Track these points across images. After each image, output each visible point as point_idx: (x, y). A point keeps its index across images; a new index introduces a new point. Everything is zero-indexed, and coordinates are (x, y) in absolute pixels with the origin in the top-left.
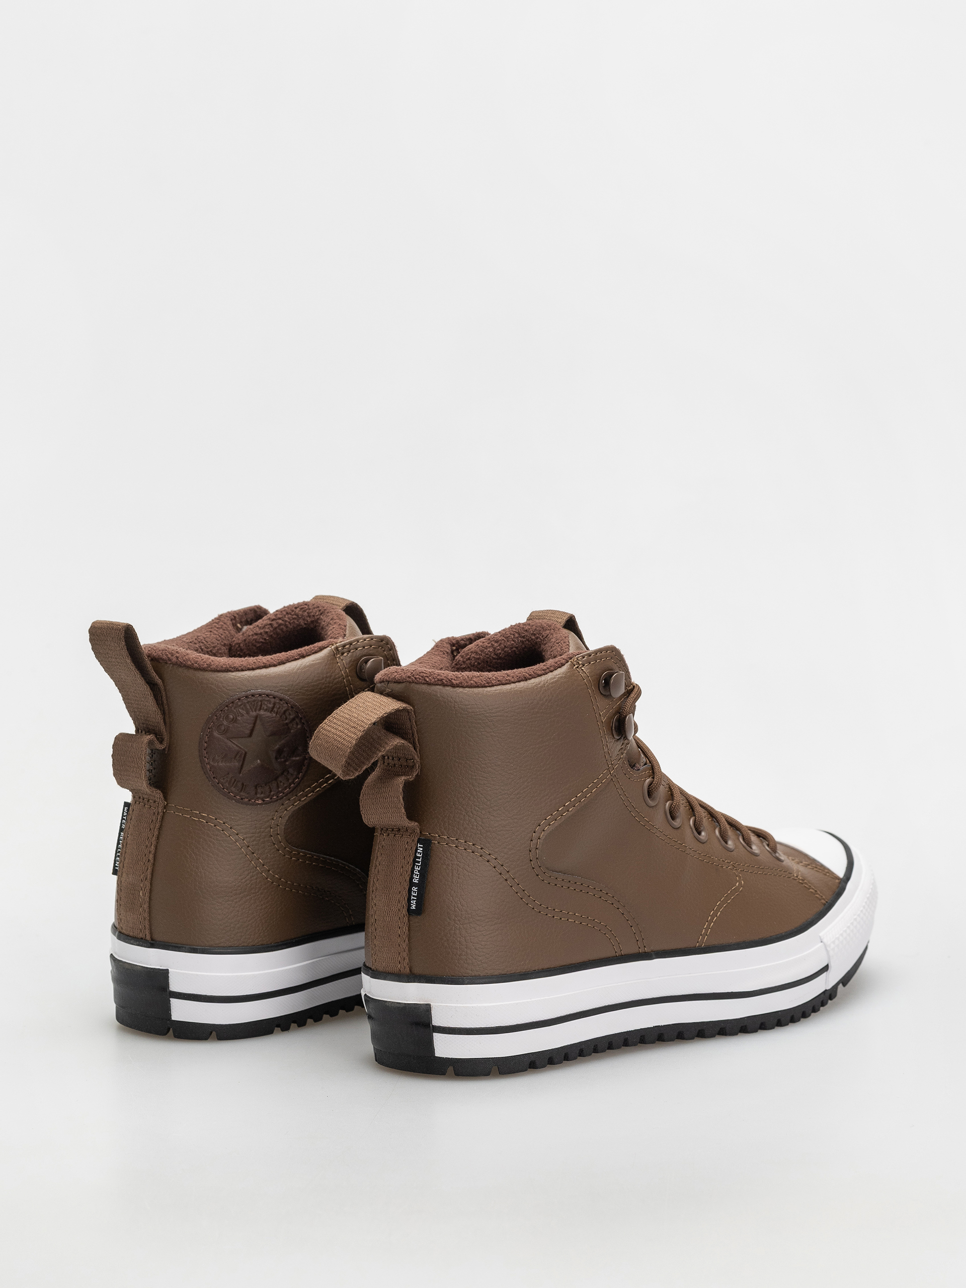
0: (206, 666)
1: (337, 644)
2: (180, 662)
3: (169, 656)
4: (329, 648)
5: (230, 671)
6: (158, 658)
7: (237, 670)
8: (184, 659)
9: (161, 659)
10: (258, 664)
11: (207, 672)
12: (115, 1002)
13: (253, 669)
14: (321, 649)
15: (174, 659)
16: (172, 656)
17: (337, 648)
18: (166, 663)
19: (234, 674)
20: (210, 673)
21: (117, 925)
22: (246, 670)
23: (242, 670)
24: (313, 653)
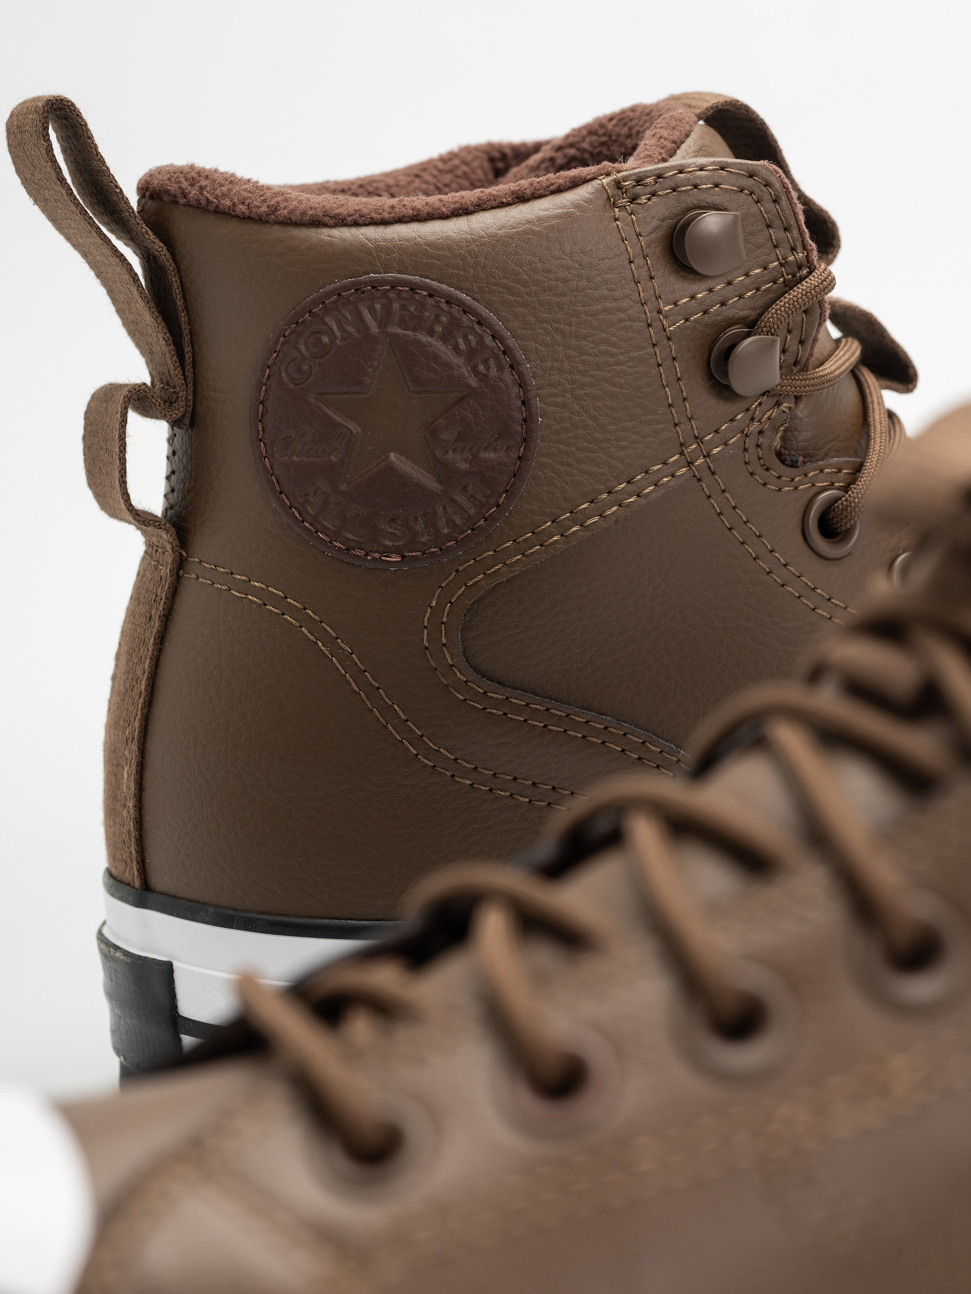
0: (264, 209)
1: (620, 175)
2: (207, 199)
3: (185, 184)
4: (596, 183)
5: (326, 225)
6: (160, 191)
7: (341, 222)
8: (218, 192)
9: (167, 192)
10: (400, 211)
11: (268, 226)
12: (118, 1051)
13: (385, 223)
14: (575, 184)
15: (193, 193)
16: (192, 185)
17: (618, 184)
18: (175, 202)
19: (335, 232)
20: (276, 227)
21: (114, 871)
22: (366, 225)
23: (356, 224)
24: (553, 193)
